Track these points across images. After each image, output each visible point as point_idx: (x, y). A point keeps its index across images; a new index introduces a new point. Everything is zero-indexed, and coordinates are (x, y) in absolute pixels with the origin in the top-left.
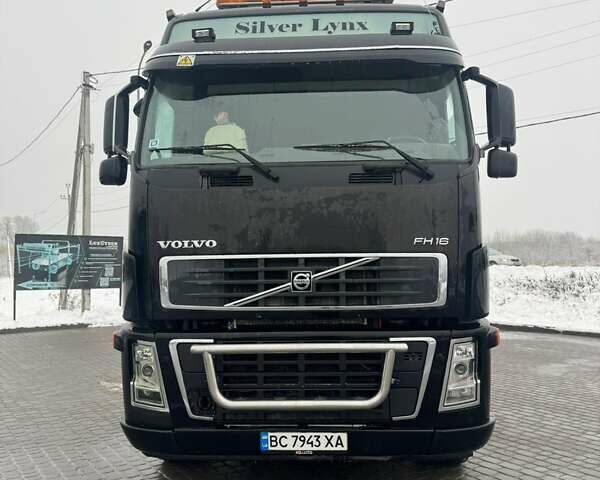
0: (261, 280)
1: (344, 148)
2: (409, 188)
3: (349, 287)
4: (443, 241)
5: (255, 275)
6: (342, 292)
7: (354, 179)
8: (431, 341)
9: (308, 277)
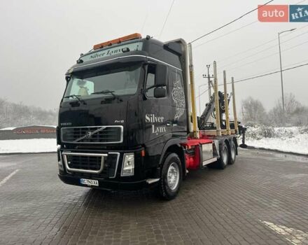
0: (81, 134)
1: (102, 93)
2: (115, 105)
3: (100, 136)
4: (122, 121)
5: (79, 133)
6: (98, 138)
7: (102, 102)
8: (119, 153)
9: (90, 133)
